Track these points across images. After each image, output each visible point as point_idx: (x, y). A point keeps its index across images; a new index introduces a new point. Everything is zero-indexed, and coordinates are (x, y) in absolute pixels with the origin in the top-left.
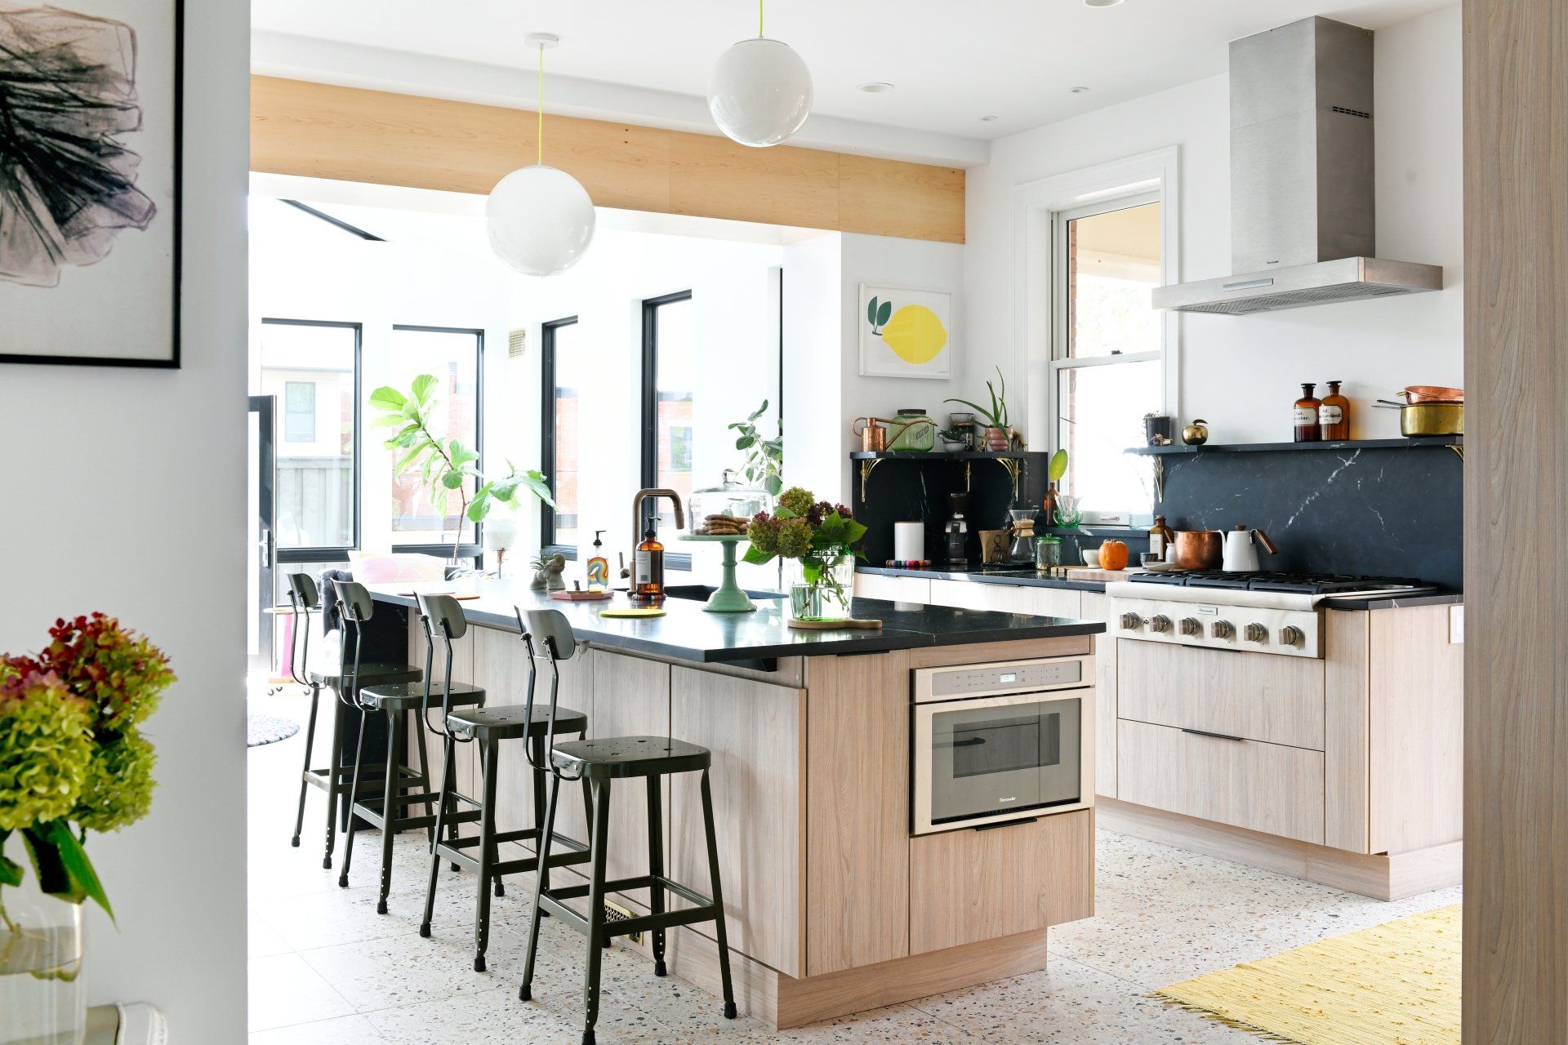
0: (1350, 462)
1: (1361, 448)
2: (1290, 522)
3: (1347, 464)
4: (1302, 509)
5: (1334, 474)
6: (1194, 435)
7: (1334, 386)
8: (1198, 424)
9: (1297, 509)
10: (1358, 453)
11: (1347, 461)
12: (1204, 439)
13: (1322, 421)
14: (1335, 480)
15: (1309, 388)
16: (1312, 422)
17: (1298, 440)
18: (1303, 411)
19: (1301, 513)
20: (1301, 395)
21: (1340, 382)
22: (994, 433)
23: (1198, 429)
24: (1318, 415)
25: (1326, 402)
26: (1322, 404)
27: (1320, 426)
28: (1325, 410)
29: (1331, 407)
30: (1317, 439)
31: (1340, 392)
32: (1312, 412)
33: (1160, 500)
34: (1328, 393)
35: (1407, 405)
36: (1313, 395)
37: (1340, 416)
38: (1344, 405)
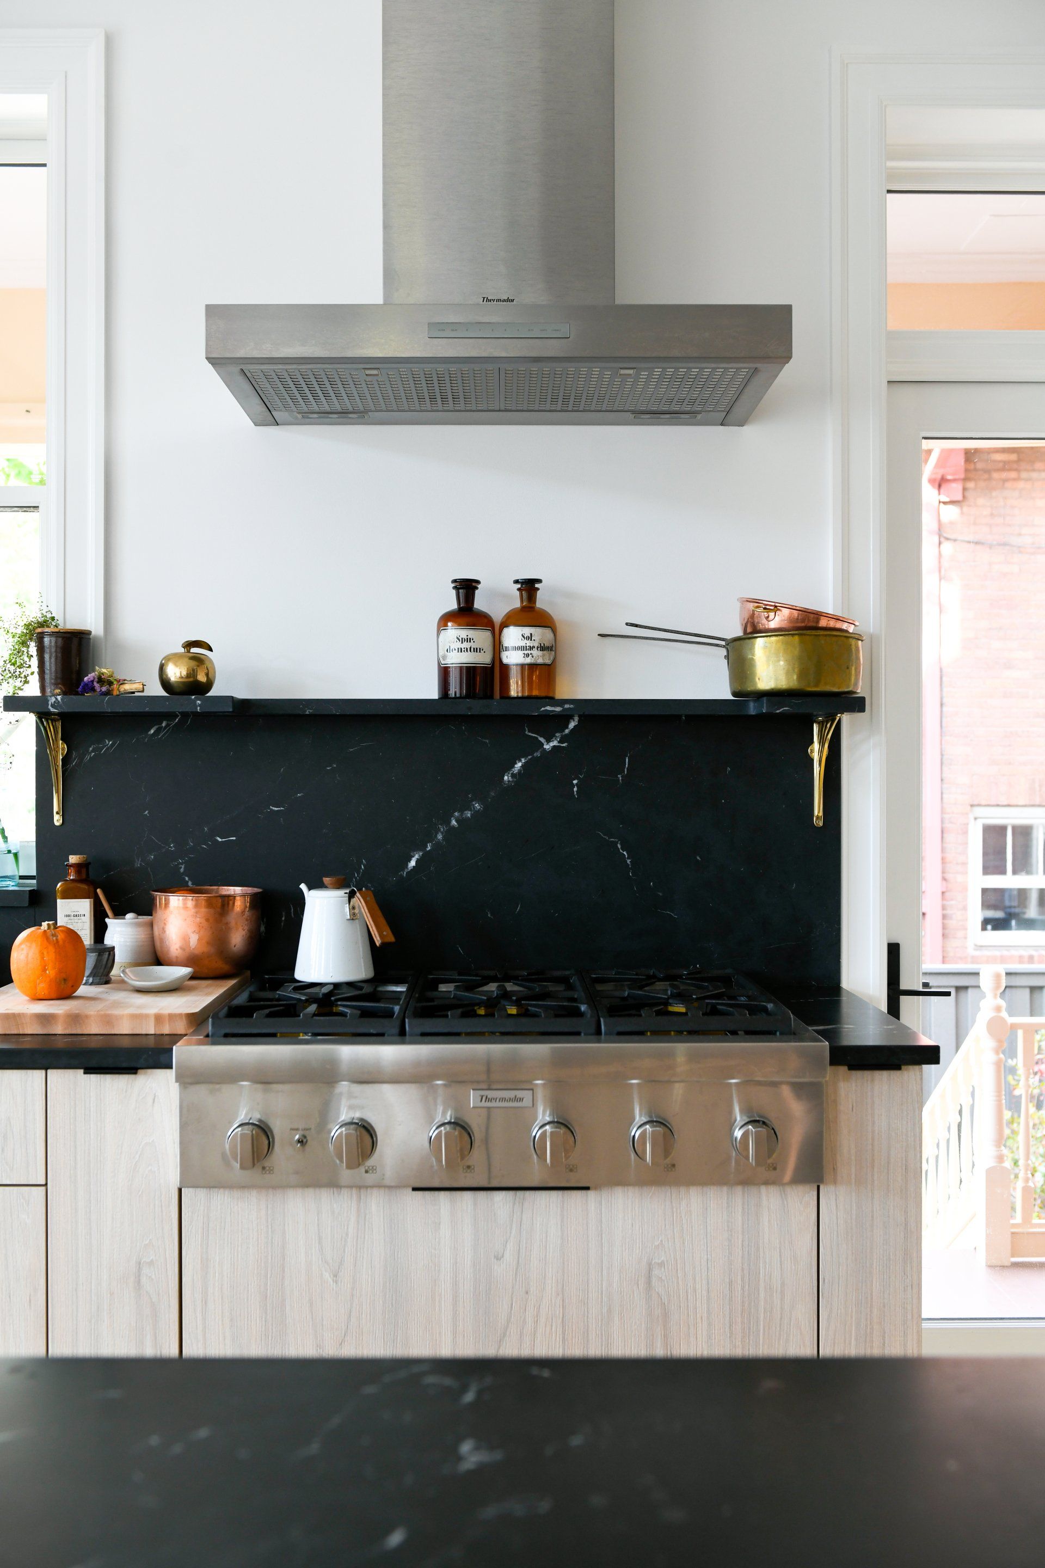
0: (555, 743)
1: (580, 716)
2: (413, 863)
3: (547, 747)
4: (440, 837)
5: (519, 765)
6: (192, 674)
7: (529, 587)
8: (194, 650)
9: (430, 837)
10: (572, 725)
11: (548, 741)
12: (209, 685)
13: (512, 658)
14: (518, 776)
15: (467, 588)
16: (484, 658)
17: (452, 693)
18: (464, 633)
19: (437, 846)
20: (451, 603)
21: (539, 581)
23: (199, 660)
24: (498, 647)
25: (512, 619)
26: (504, 625)
27: (505, 669)
28: (513, 636)
29: (527, 631)
30: (497, 695)
31: (542, 601)
32: (482, 637)
33: (57, 820)
34: (515, 601)
35: (739, 633)
36: (480, 603)
37: (542, 648)
38: (554, 631)
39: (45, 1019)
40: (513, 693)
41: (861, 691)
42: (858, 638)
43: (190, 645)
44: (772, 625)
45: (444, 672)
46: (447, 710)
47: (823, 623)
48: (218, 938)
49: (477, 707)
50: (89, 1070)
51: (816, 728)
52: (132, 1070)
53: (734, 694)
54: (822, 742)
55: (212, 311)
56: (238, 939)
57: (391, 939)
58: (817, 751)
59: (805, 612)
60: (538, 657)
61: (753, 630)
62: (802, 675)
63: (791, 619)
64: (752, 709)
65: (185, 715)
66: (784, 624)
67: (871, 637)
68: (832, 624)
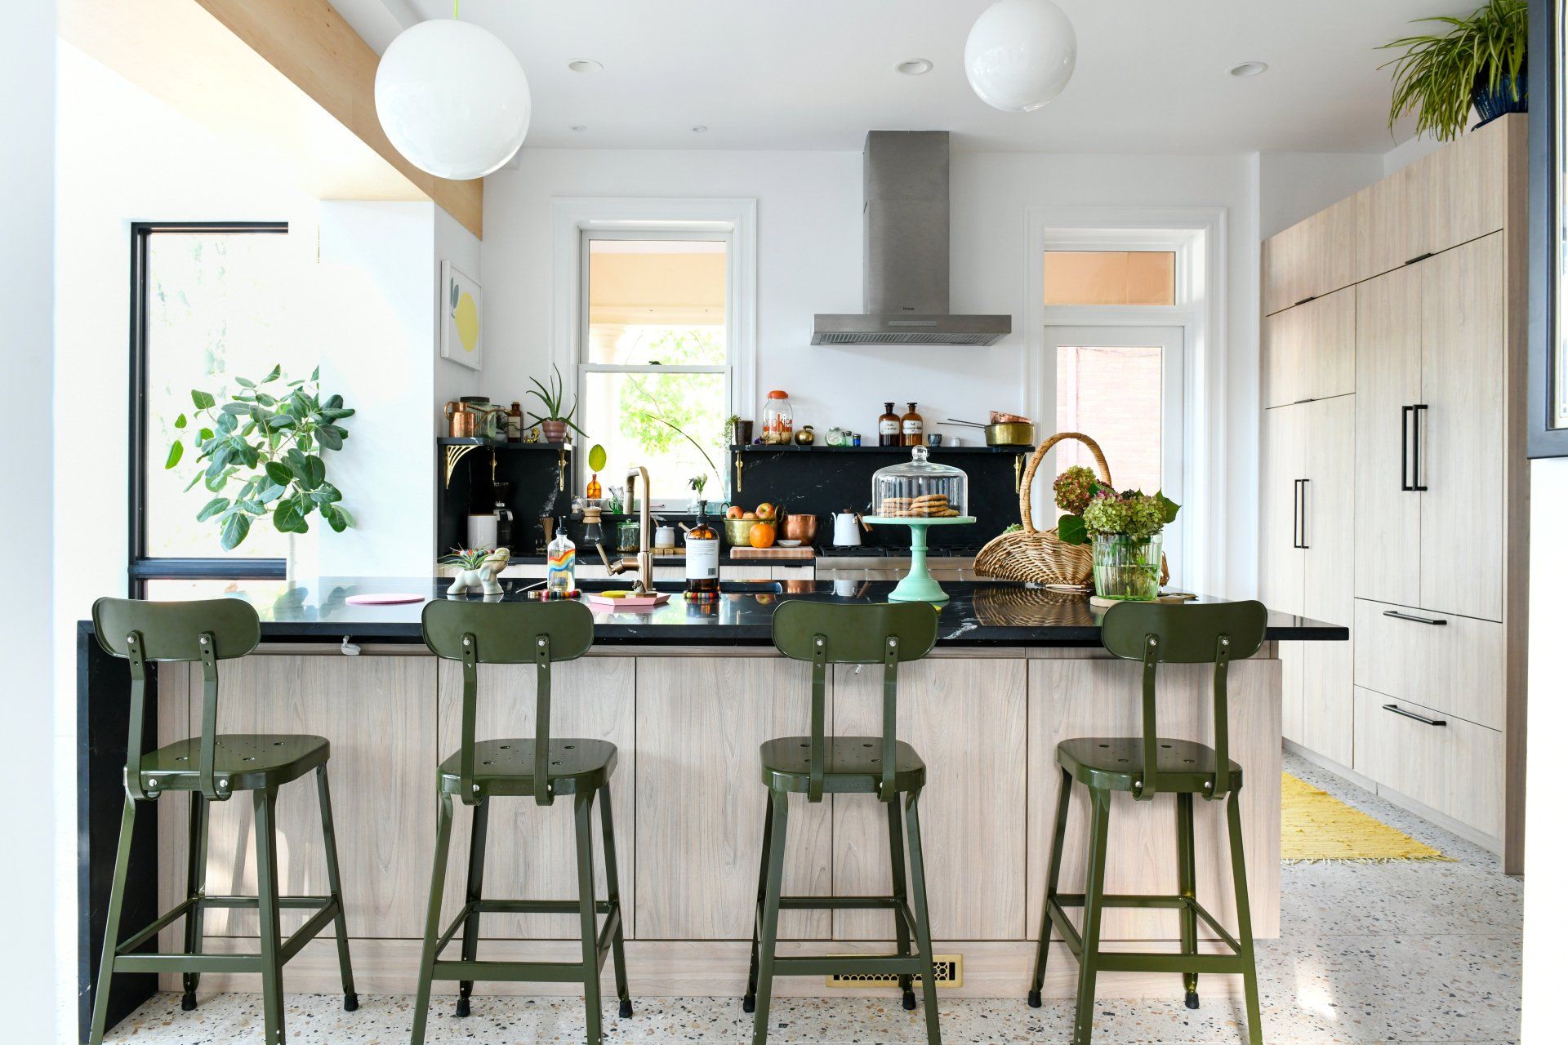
1: (930, 453)
6: (808, 438)
7: (912, 406)
8: (808, 429)
12: (812, 442)
13: (907, 431)
15: (890, 406)
16: (897, 432)
17: (885, 443)
18: (890, 422)
20: (884, 412)
21: (916, 404)
22: (555, 425)
23: (809, 433)
24: (902, 427)
25: (907, 417)
26: (904, 419)
27: (904, 435)
28: (907, 424)
29: (913, 422)
30: (900, 445)
31: (917, 411)
32: (896, 424)
33: (739, 490)
34: (908, 412)
35: (990, 424)
36: (894, 412)
37: (918, 428)
38: (922, 421)
39: (765, 552)
40: (907, 444)
41: (1033, 445)
42: (1033, 425)
43: (805, 427)
44: (1002, 421)
45: (881, 437)
46: (883, 450)
47: (1020, 420)
48: (804, 532)
49: (894, 449)
50: (786, 566)
51: (1017, 458)
52: (800, 566)
53: (988, 445)
54: (1019, 462)
55: (817, 316)
56: (811, 531)
57: (872, 529)
58: (1017, 466)
59: (1014, 416)
60: (917, 431)
61: (995, 422)
62: (1012, 439)
63: (1009, 419)
64: (994, 451)
65: (786, 452)
66: (1007, 421)
67: (1038, 424)
68: (1024, 421)
